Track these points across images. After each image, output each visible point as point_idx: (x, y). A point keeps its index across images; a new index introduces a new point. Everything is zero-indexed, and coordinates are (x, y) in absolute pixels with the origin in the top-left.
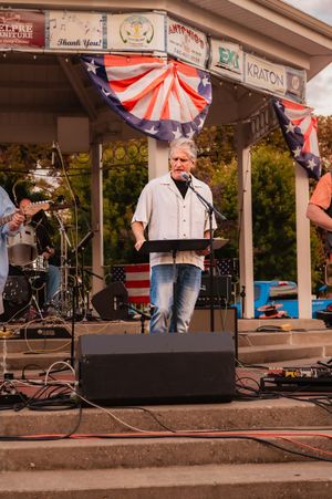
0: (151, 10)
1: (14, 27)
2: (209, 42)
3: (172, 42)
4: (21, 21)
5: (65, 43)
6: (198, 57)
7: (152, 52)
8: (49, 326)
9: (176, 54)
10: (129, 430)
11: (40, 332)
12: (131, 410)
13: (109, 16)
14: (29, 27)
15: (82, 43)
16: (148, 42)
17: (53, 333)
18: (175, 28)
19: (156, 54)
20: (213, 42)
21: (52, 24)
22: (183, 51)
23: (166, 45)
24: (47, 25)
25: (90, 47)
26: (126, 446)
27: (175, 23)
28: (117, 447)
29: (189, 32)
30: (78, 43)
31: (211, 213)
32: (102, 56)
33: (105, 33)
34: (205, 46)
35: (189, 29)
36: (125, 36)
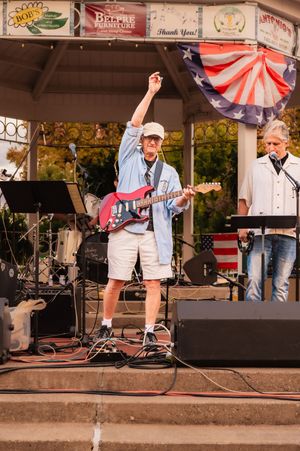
0: (243, 2)
1: (119, 18)
2: (296, 30)
3: (262, 30)
4: (125, 13)
5: (164, 32)
6: (285, 44)
7: (243, 40)
9: (265, 42)
10: (220, 389)
11: (137, 294)
12: (221, 371)
13: (204, 8)
14: (132, 18)
15: (180, 33)
16: (240, 31)
18: (265, 18)
19: (247, 42)
21: (152, 16)
22: (272, 39)
23: (256, 33)
24: (148, 17)
25: (186, 36)
26: (217, 405)
27: (265, 13)
28: (208, 405)
29: (278, 22)
30: (175, 32)
31: (298, 191)
32: (197, 44)
33: (200, 23)
34: (293, 35)
35: (278, 19)
36: (219, 26)
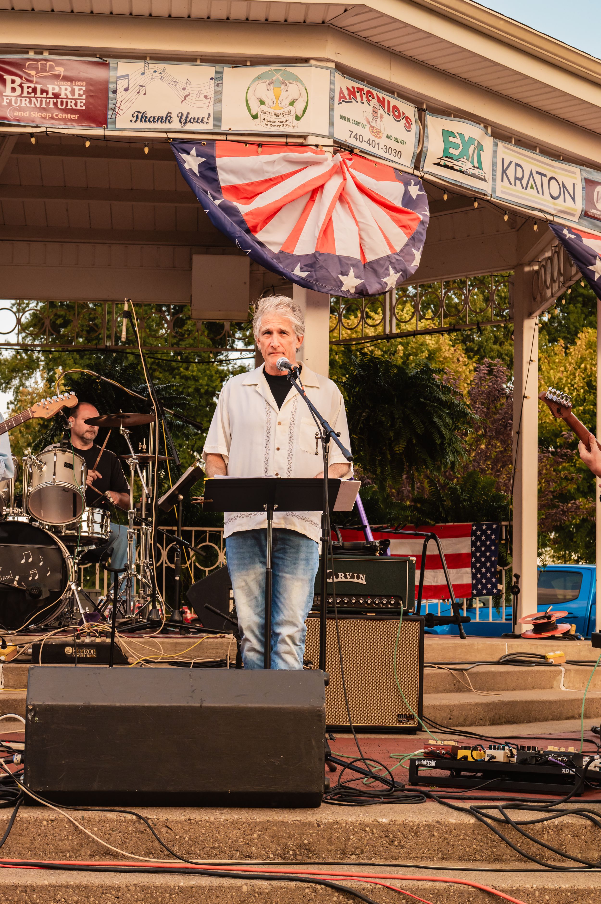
0: (306, 60)
1: (52, 88)
2: (421, 119)
3: (343, 118)
4: (66, 79)
5: (144, 118)
6: (398, 147)
7: (305, 137)
8: (88, 640)
9: (352, 142)
11: (69, 650)
12: (111, 816)
13: (228, 71)
14: (79, 89)
15: (175, 119)
16: (298, 118)
17: (92, 654)
18: (352, 93)
19: (311, 140)
20: (431, 120)
21: (121, 85)
22: (367, 134)
23: (331, 124)
24: (112, 86)
25: (189, 127)
27: (352, 84)
29: (382, 102)
30: (168, 118)
31: (326, 440)
32: (212, 143)
33: (218, 100)
34: (414, 128)
35: (382, 95)
36: (255, 108)
